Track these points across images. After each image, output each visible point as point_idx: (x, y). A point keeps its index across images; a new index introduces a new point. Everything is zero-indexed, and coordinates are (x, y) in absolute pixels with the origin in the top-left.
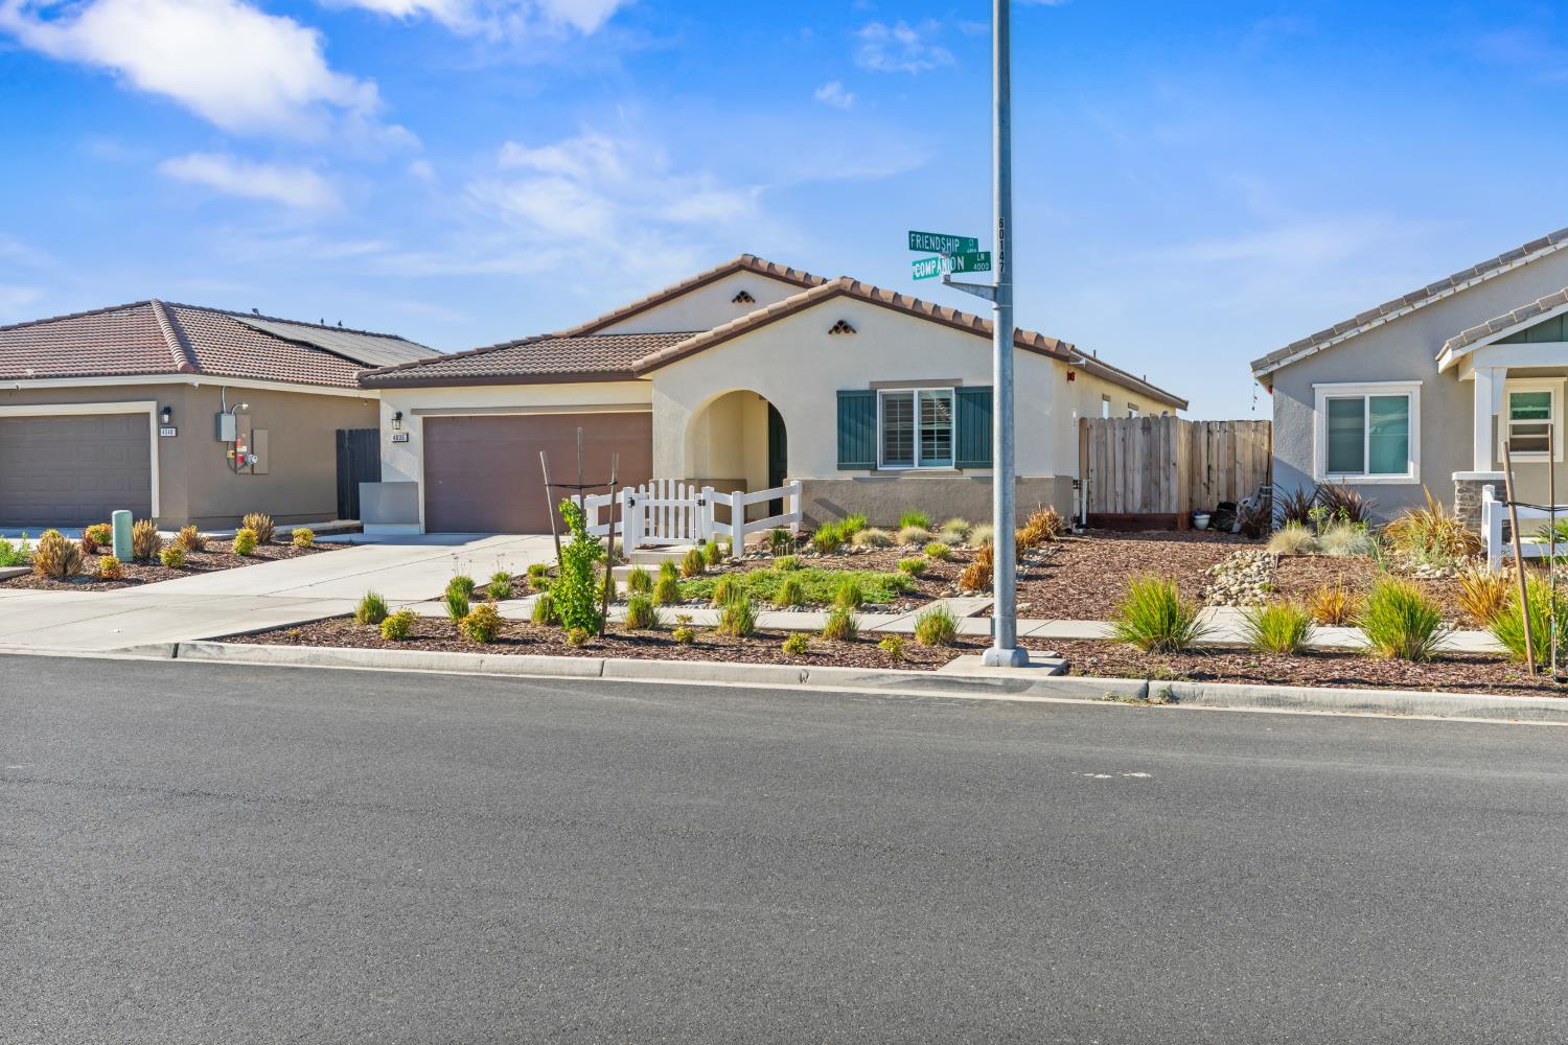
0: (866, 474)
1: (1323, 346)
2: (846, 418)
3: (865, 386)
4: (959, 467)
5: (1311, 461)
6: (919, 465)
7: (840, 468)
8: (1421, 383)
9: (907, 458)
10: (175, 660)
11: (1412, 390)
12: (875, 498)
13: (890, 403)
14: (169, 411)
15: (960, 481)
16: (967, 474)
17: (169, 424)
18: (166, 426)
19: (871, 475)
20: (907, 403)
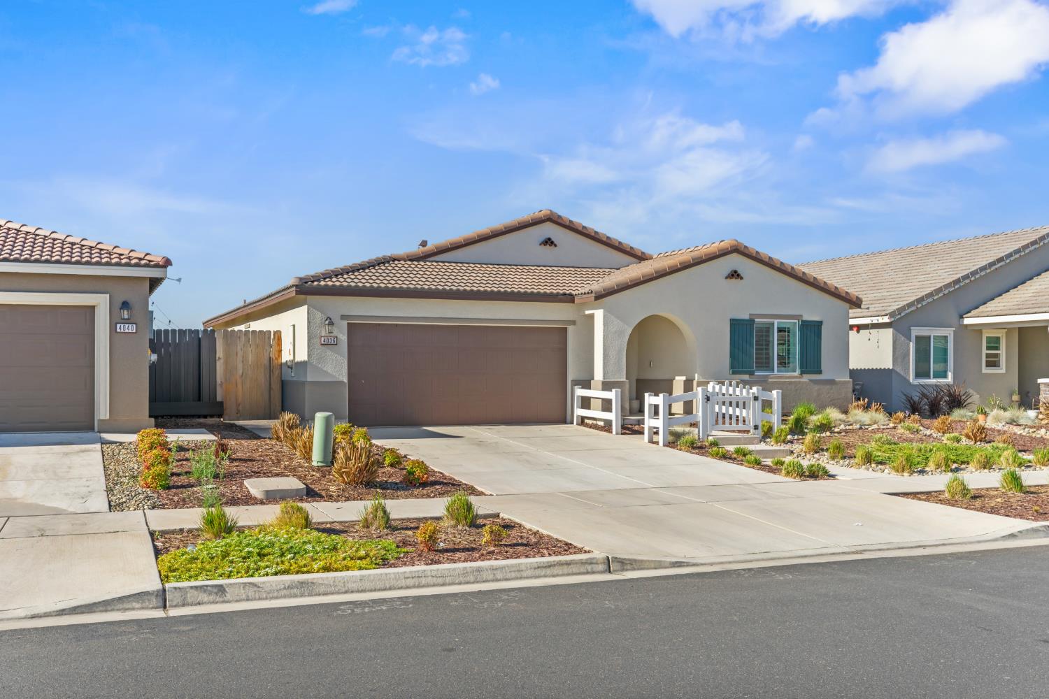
0: (747, 377)
1: (919, 306)
2: (736, 338)
3: (746, 317)
4: (802, 373)
5: (909, 371)
6: (778, 372)
7: (732, 373)
8: (954, 329)
9: (771, 366)
11: (949, 332)
14: (125, 305)
15: (803, 382)
16: (806, 378)
17: (128, 319)
18: (123, 321)
19: (750, 378)
20: (768, 329)
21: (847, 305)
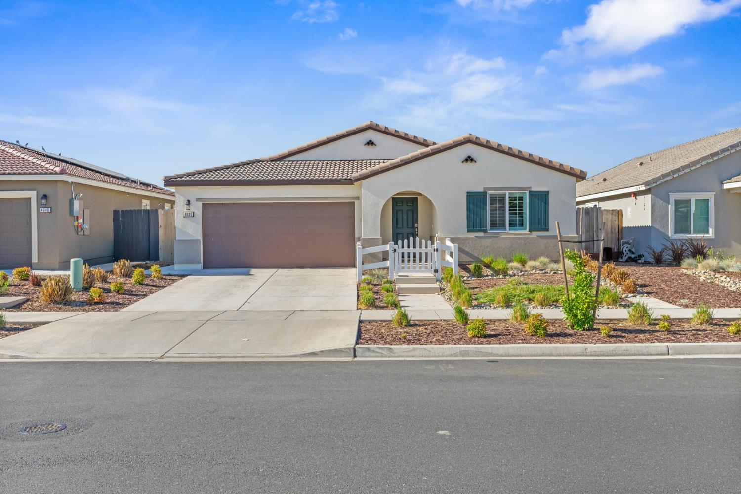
0: (481, 234)
1: (676, 175)
2: (471, 206)
3: (481, 190)
4: (530, 231)
5: (668, 228)
6: (509, 230)
7: (468, 231)
8: (715, 193)
9: (503, 226)
10: (357, 359)
11: (711, 196)
12: (487, 247)
13: (493, 199)
14: (45, 197)
15: (532, 238)
16: (535, 235)
17: (46, 205)
18: (43, 206)
19: (484, 235)
20: (502, 199)
21: (575, 179)
